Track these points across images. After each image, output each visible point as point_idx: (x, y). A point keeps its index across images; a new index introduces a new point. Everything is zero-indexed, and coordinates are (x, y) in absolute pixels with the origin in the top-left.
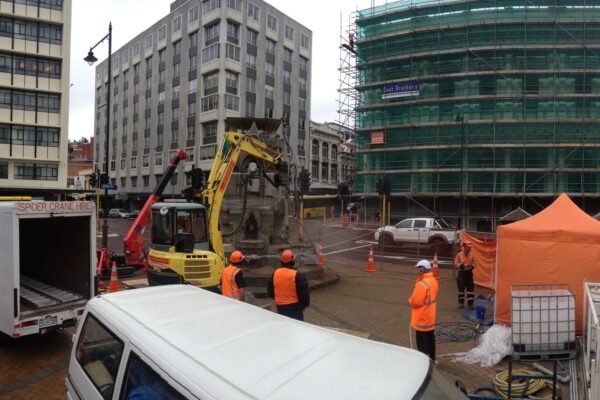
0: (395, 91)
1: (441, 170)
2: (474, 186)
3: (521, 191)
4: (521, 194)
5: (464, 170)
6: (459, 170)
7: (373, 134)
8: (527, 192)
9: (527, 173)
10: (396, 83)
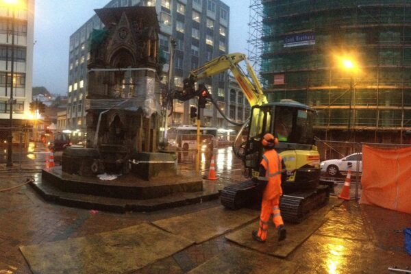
0: (295, 41)
1: (332, 107)
2: (360, 121)
3: (400, 126)
4: (400, 128)
5: (352, 107)
6: (348, 107)
7: (276, 77)
8: (404, 126)
9: (405, 111)
10: (296, 34)
